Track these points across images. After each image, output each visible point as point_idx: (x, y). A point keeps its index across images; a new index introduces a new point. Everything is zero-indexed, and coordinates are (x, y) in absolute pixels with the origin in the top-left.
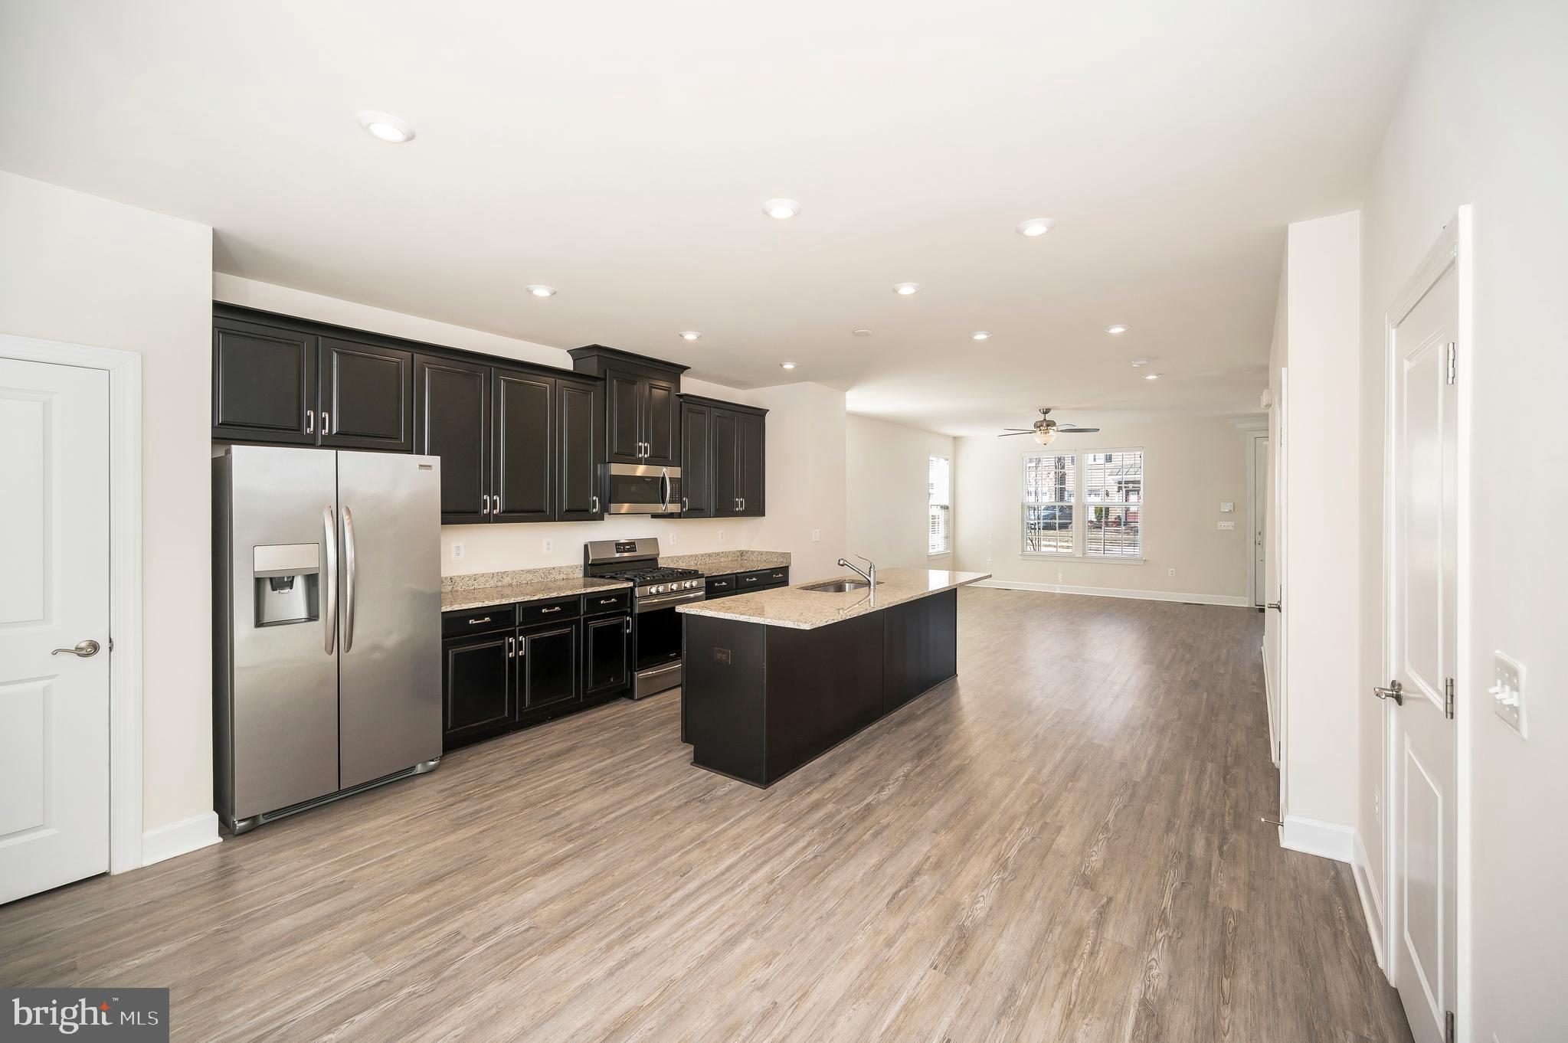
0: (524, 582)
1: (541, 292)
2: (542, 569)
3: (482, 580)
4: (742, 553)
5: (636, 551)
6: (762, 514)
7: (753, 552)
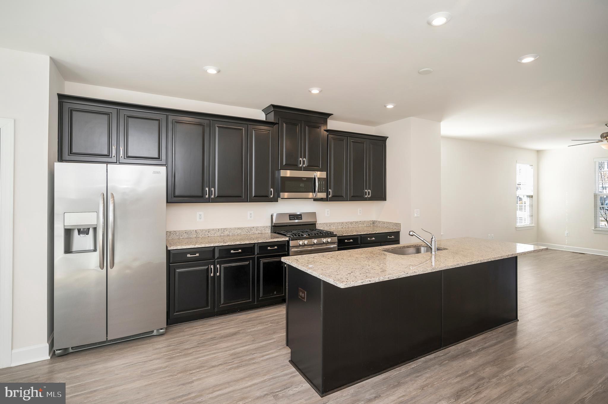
0: (236, 234)
1: (212, 71)
2: (247, 228)
3: (213, 232)
4: (374, 222)
5: (302, 219)
6: (385, 199)
7: (379, 222)
